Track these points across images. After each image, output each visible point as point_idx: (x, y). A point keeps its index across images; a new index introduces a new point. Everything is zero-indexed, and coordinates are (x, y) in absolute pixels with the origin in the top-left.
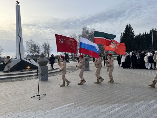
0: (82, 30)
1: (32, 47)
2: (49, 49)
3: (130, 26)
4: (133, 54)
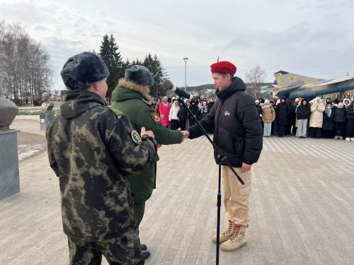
3: (112, 39)
4: (193, 103)
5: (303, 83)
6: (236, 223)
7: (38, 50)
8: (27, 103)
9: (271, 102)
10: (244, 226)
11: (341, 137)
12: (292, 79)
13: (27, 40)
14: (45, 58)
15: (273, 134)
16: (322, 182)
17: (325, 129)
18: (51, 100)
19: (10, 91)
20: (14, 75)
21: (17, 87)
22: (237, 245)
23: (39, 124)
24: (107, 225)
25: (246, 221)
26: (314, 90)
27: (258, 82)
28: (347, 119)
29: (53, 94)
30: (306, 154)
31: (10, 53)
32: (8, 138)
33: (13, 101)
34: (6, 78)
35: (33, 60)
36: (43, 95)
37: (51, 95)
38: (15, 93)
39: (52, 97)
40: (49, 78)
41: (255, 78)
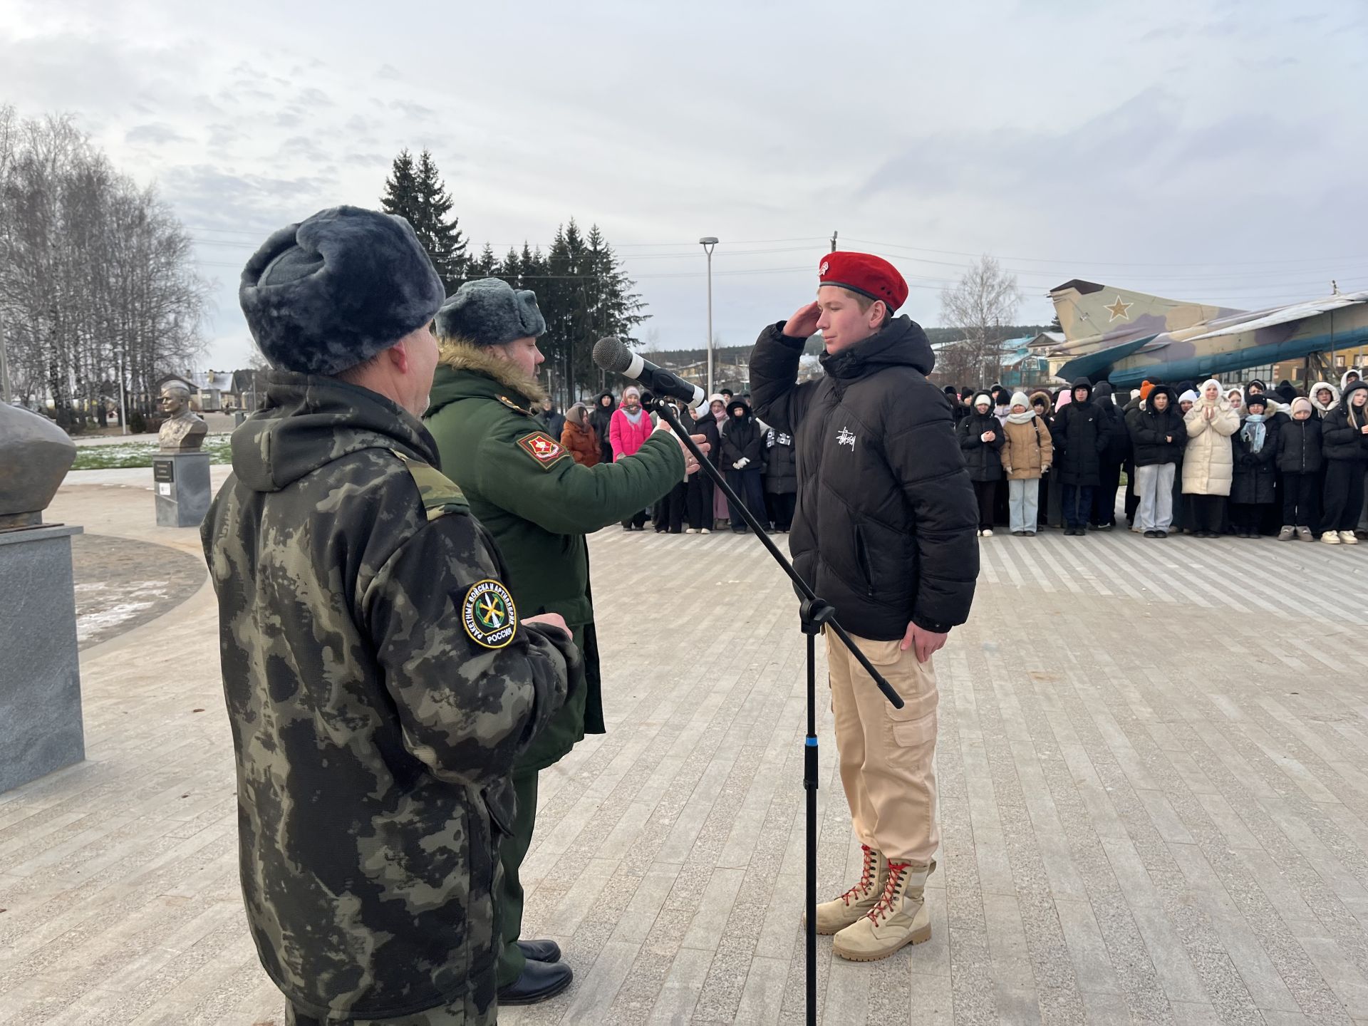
3: (427, 170)
4: (739, 412)
5: (1160, 323)
6: (889, 854)
7: (142, 217)
8: (103, 423)
9: (1037, 401)
10: (920, 867)
11: (1305, 531)
12: (1118, 309)
13: (102, 181)
14: (171, 246)
15: (1044, 522)
16: (1224, 704)
17: (1243, 499)
18: (195, 408)
19: (36, 378)
20: (53, 314)
21: (66, 362)
22: (894, 936)
23: (151, 503)
24: (364, 960)
25: (926, 846)
26: (1204, 351)
27: (990, 324)
28: (1325, 462)
29: (203, 384)
30: (1166, 597)
31: (34, 231)
32: (35, 557)
33: (50, 414)
34: (20, 328)
35: (125, 255)
36: (165, 390)
37: (193, 389)
38: (57, 384)
39: (199, 398)
40: (187, 325)
41: (978, 307)
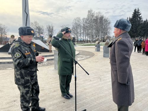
0: (88, 13)
1: (36, 29)
2: (53, 31)
3: (138, 10)
7: (107, 20)
14: (109, 23)
29: (112, 37)
35: (105, 24)
40: (110, 31)
